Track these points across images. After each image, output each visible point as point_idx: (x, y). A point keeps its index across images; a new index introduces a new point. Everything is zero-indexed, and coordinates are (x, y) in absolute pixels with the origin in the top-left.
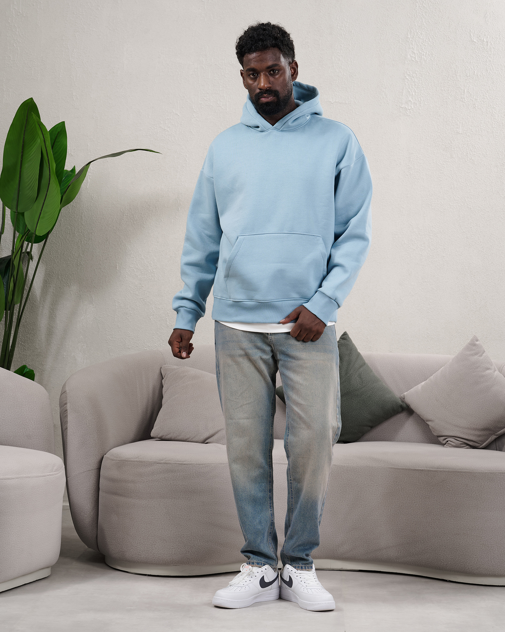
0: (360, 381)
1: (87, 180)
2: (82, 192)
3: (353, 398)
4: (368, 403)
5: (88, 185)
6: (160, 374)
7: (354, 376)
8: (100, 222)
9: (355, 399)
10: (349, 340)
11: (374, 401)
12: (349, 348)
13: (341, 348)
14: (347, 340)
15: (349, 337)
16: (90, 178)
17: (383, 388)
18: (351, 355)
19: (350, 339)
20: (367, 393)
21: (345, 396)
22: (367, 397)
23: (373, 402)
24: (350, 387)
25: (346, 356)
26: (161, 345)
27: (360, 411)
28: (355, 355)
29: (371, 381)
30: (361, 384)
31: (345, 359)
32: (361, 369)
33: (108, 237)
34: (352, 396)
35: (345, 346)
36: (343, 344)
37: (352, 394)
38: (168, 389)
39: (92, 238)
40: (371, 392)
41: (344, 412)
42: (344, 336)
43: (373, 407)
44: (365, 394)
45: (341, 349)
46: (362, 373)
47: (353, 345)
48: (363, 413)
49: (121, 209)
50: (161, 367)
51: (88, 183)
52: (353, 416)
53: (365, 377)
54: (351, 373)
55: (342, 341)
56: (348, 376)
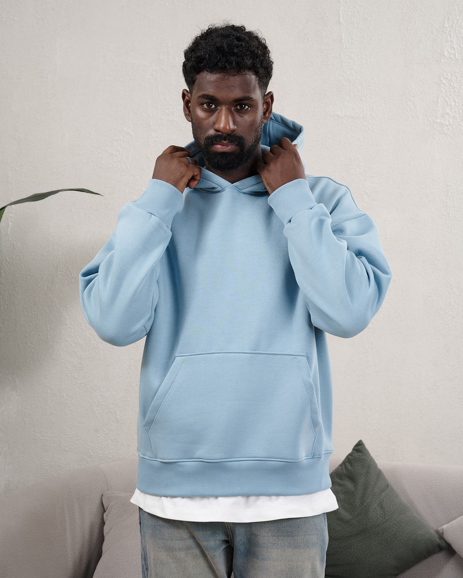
0: (382, 512)
1: (8, 223)
2: (1, 239)
3: (372, 538)
4: (392, 544)
5: (9, 230)
6: (101, 504)
7: (373, 505)
8: (26, 280)
9: (374, 539)
10: (365, 452)
11: (402, 540)
12: (365, 465)
13: (354, 464)
14: (363, 452)
15: (365, 449)
16: (12, 220)
17: (413, 520)
18: (368, 474)
19: (367, 451)
20: (391, 530)
21: (361, 535)
22: (391, 535)
23: (400, 542)
24: (368, 521)
25: (362, 476)
26: (109, 446)
27: (382, 556)
28: (374, 474)
29: (397, 511)
30: (383, 516)
31: (360, 481)
32: (383, 494)
33: (37, 300)
34: (371, 535)
35: (360, 462)
36: (357, 458)
37: (370, 531)
38: (111, 528)
39: (14, 302)
40: (396, 527)
41: (359, 557)
42: (360, 447)
43: (399, 549)
44: (389, 532)
45: (354, 466)
46: (385, 500)
47: (372, 459)
48: (385, 558)
49: (54, 262)
50: (102, 494)
51: (9, 227)
52: (372, 563)
53: (388, 507)
54: (368, 501)
55: (356, 454)
56: (365, 506)
